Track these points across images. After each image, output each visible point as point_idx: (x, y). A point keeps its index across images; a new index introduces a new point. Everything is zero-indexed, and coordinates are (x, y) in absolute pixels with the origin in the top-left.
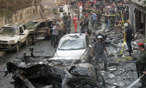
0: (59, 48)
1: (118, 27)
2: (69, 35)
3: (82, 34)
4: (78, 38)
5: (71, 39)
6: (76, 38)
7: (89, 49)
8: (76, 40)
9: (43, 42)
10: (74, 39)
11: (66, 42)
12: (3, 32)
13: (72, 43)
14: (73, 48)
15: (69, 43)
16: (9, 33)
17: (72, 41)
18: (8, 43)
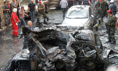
0: (67, 17)
1: (116, 1)
2: (76, 7)
3: (86, 6)
4: (83, 9)
5: (77, 9)
6: (81, 9)
7: (91, 18)
8: (81, 11)
9: (54, 11)
10: (79, 10)
11: (72, 12)
12: (22, 3)
13: (78, 13)
14: (78, 17)
15: (75, 13)
16: (26, 4)
17: (78, 11)
18: (26, 11)
